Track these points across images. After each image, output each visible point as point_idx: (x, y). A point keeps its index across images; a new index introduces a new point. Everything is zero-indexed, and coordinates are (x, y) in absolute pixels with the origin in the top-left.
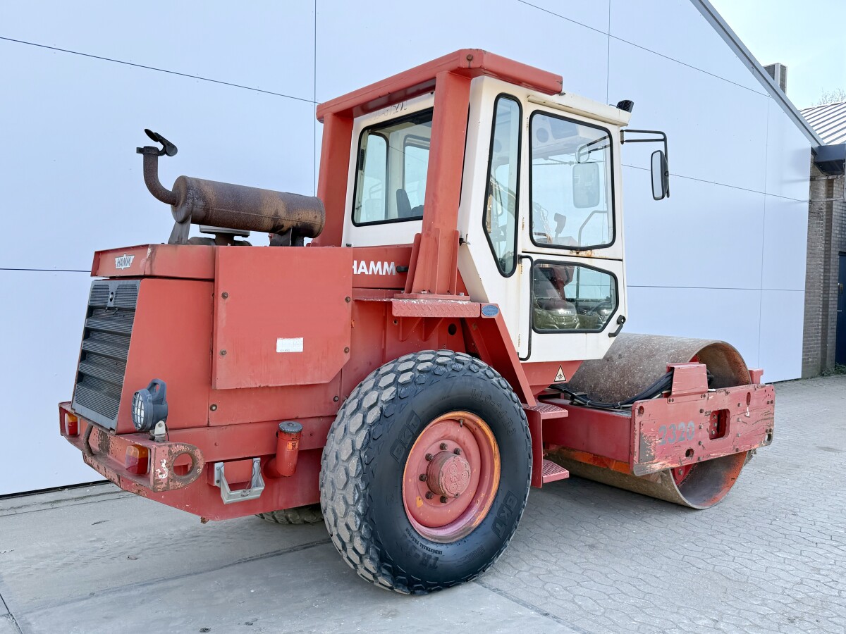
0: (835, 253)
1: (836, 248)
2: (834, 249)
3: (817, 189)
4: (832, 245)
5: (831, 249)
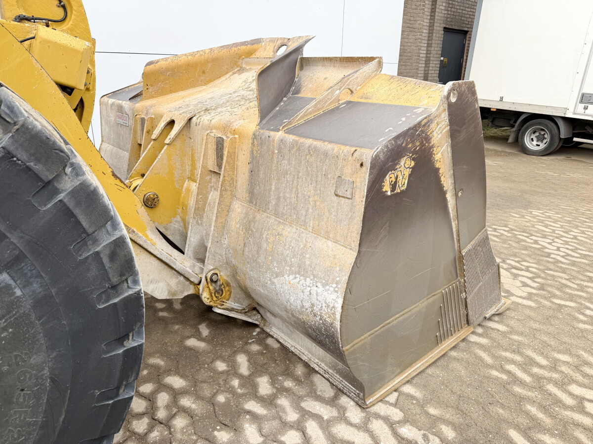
0: (438, 28)
1: (440, 24)
2: (438, 24)
4: (436, 20)
5: (435, 24)
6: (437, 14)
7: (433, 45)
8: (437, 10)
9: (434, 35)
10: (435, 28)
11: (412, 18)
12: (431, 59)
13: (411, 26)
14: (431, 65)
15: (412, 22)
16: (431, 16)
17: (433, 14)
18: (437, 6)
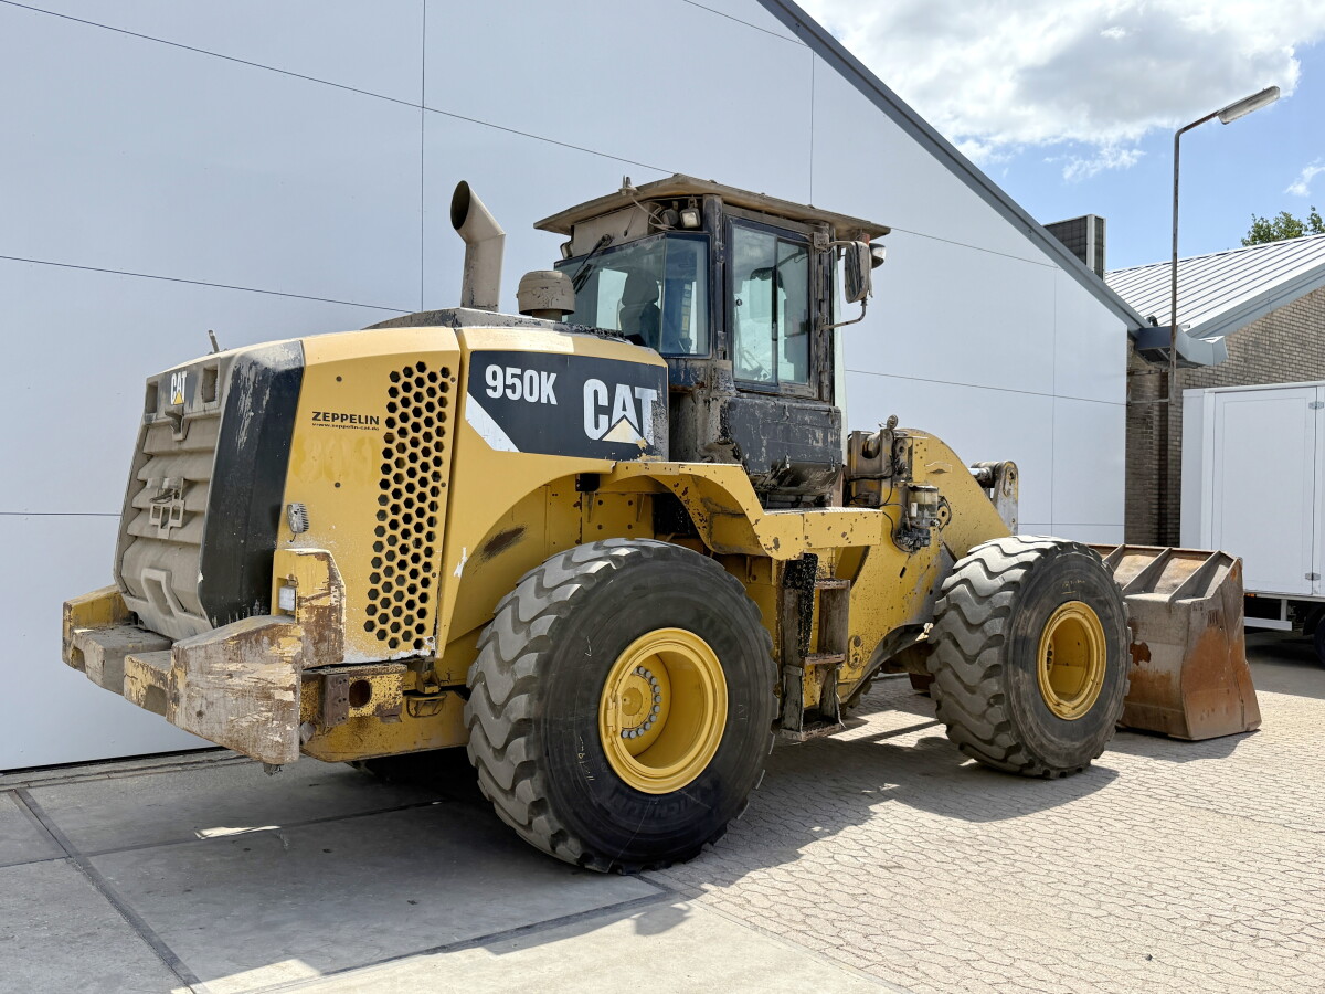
3: (1141, 386)
4: (1169, 461)
5: (1170, 467)
6: (1169, 453)
7: (1169, 496)
8: (1170, 447)
9: (1169, 482)
10: (1169, 472)
11: (1137, 462)
12: (1169, 516)
13: (1137, 472)
14: (1169, 526)
15: (1137, 467)
16: (1160, 455)
17: (1163, 453)
18: (1169, 442)
